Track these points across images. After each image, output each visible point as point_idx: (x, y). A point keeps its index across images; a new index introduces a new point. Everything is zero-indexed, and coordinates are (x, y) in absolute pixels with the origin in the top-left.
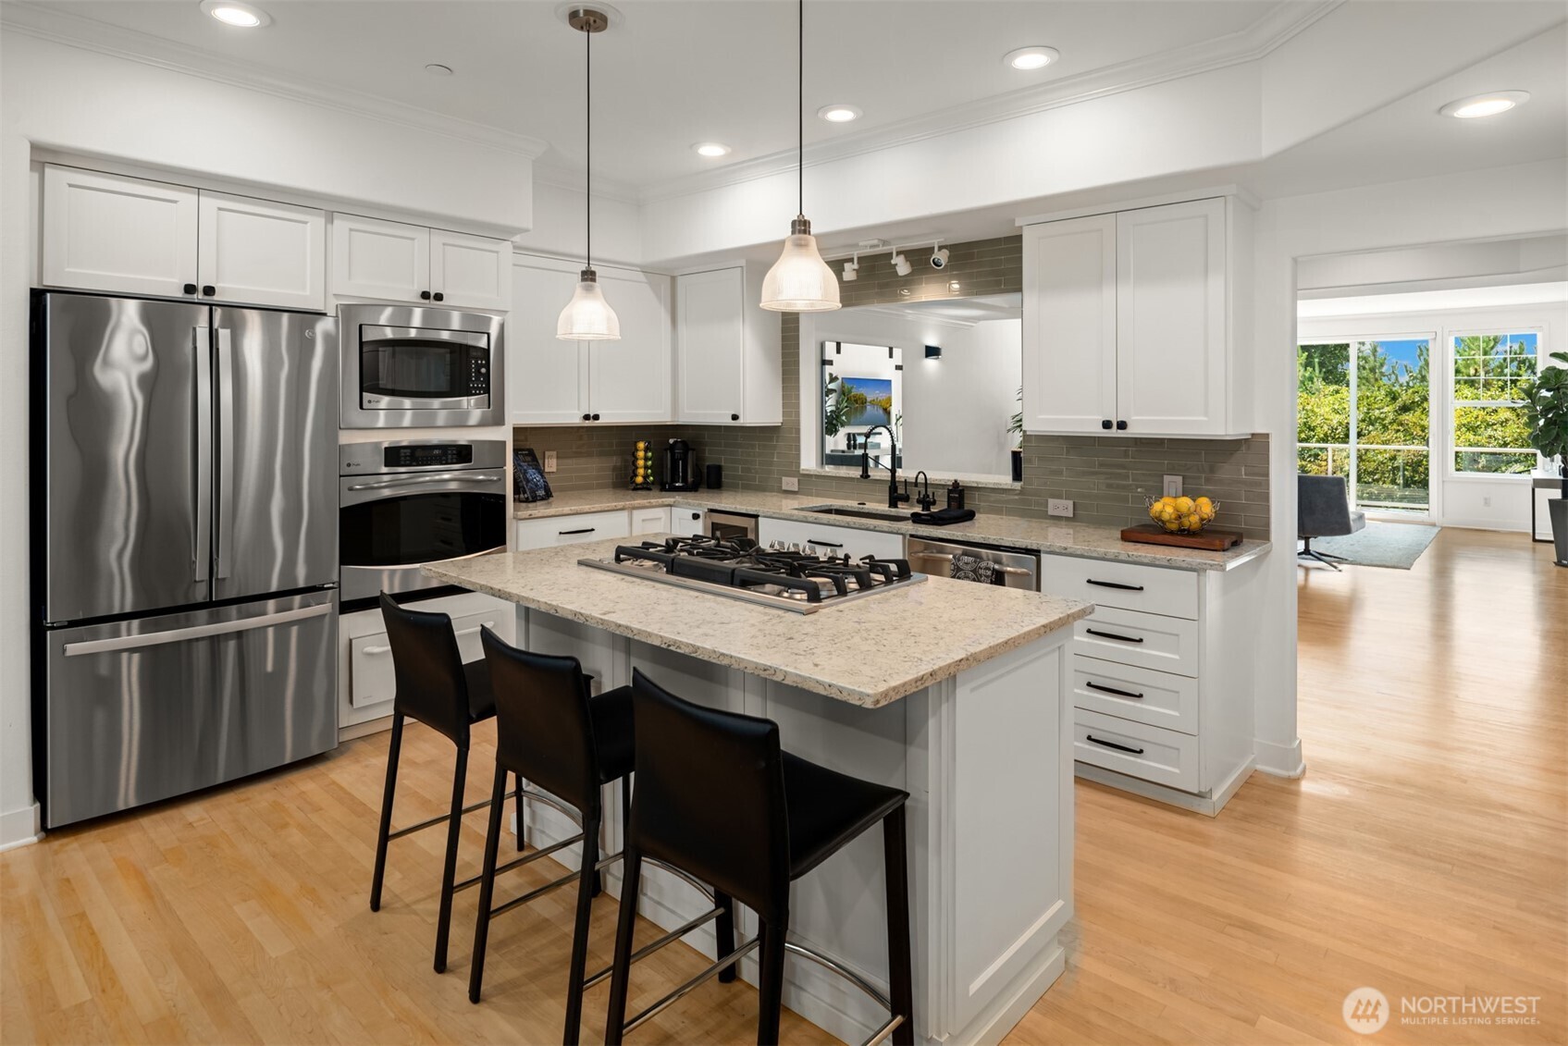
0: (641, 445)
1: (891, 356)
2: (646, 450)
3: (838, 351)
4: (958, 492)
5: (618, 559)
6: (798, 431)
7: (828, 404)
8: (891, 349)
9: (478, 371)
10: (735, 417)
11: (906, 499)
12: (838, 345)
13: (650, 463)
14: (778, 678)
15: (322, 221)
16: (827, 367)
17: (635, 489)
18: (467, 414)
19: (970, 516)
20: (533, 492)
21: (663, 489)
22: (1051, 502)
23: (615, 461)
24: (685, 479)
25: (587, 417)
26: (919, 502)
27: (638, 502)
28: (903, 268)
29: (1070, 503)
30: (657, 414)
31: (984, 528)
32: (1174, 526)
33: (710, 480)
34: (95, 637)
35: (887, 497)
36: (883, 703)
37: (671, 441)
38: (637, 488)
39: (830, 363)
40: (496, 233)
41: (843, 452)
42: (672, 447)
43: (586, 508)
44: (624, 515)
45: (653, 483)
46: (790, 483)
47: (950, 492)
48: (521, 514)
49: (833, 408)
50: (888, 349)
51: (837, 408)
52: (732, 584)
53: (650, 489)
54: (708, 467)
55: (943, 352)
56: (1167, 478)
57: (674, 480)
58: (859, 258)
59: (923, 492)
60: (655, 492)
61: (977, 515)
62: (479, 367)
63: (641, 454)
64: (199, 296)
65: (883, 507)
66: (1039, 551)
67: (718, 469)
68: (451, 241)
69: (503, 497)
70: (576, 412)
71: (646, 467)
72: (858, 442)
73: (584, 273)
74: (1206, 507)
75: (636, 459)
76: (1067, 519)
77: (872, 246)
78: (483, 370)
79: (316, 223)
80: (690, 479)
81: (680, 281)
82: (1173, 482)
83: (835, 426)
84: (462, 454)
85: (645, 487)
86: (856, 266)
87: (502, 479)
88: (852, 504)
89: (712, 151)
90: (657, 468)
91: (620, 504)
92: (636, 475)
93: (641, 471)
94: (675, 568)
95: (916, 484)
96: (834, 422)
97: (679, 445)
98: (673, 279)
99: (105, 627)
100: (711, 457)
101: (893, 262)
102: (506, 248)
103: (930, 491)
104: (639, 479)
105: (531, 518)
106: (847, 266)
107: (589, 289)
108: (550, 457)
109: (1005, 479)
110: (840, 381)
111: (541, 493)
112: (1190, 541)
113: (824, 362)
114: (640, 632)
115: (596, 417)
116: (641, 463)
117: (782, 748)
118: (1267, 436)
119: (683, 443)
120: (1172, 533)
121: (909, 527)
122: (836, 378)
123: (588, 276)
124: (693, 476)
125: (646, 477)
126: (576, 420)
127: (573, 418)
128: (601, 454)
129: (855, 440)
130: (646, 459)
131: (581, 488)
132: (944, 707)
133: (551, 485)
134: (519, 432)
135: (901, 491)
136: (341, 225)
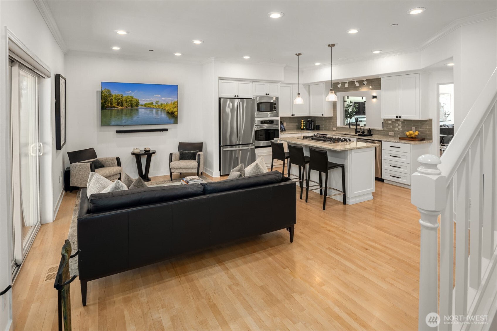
0: (302, 121)
1: (362, 99)
2: (304, 122)
3: (348, 98)
4: (370, 131)
5: (303, 138)
6: (336, 118)
7: (350, 109)
8: (362, 97)
9: (274, 107)
10: (322, 115)
11: (359, 132)
12: (348, 97)
13: (304, 124)
14: (328, 148)
15: (252, 83)
16: (345, 102)
17: (301, 130)
18: (268, 115)
19: (372, 135)
20: (283, 130)
21: (307, 129)
22: (389, 132)
23: (297, 124)
24: (312, 128)
25: (292, 115)
26: (362, 132)
27: (302, 132)
28: (357, 85)
29: (393, 133)
30: (306, 114)
31: (374, 137)
32: (409, 137)
33: (317, 128)
34: (227, 148)
35: (355, 132)
36: (340, 150)
37: (309, 120)
38: (302, 129)
39: (346, 101)
40: (277, 82)
41: (354, 123)
42: (309, 121)
43: (293, 133)
44: (300, 134)
45: (305, 128)
46: (335, 129)
47: (368, 130)
48: (282, 133)
49: (351, 111)
50: (361, 97)
51: (352, 111)
52: (322, 141)
53: (304, 130)
54: (317, 125)
55: (378, 97)
56: (412, 128)
57: (309, 128)
58: (348, 82)
59: (363, 131)
60: (305, 130)
61: (373, 135)
62: (275, 106)
63: (302, 122)
64: (236, 97)
65: (354, 134)
66: (382, 141)
67: (319, 126)
68: (270, 84)
69: (278, 130)
70: (290, 114)
71: (303, 125)
72: (359, 120)
73: (298, 94)
74: (417, 133)
75: (301, 123)
76: (392, 136)
77: (351, 80)
78: (275, 107)
79: (251, 83)
80: (313, 128)
81: (310, 86)
82: (414, 128)
83: (352, 115)
84: (272, 122)
85: (303, 129)
86: (348, 84)
87: (278, 127)
88: (348, 133)
89: (317, 64)
90: (306, 125)
91: (299, 132)
92: (301, 127)
93: (302, 126)
94: (313, 139)
95: (361, 129)
96: (351, 114)
97: (310, 121)
98: (309, 86)
99: (234, 146)
100: (317, 123)
101: (355, 84)
102: (279, 84)
103: (364, 131)
104: (302, 128)
105: (283, 134)
106: (346, 84)
107: (299, 96)
108: (285, 123)
109: (381, 128)
110: (353, 103)
111: (284, 130)
112: (412, 139)
113: (344, 101)
114: (309, 145)
115: (294, 115)
116: (302, 124)
117: (328, 161)
118: (432, 119)
119: (311, 120)
120: (409, 138)
121: (358, 137)
122: (352, 102)
123: (299, 94)
124: (313, 127)
125: (303, 127)
126: (290, 116)
127: (289, 115)
128: (294, 122)
129: (358, 120)
130: (303, 123)
131: (291, 129)
132: (350, 155)
133: (285, 129)
134: (281, 118)
135: (358, 130)
136: (254, 83)
